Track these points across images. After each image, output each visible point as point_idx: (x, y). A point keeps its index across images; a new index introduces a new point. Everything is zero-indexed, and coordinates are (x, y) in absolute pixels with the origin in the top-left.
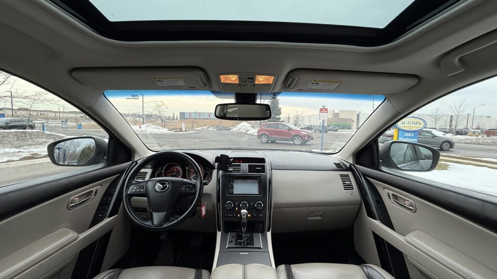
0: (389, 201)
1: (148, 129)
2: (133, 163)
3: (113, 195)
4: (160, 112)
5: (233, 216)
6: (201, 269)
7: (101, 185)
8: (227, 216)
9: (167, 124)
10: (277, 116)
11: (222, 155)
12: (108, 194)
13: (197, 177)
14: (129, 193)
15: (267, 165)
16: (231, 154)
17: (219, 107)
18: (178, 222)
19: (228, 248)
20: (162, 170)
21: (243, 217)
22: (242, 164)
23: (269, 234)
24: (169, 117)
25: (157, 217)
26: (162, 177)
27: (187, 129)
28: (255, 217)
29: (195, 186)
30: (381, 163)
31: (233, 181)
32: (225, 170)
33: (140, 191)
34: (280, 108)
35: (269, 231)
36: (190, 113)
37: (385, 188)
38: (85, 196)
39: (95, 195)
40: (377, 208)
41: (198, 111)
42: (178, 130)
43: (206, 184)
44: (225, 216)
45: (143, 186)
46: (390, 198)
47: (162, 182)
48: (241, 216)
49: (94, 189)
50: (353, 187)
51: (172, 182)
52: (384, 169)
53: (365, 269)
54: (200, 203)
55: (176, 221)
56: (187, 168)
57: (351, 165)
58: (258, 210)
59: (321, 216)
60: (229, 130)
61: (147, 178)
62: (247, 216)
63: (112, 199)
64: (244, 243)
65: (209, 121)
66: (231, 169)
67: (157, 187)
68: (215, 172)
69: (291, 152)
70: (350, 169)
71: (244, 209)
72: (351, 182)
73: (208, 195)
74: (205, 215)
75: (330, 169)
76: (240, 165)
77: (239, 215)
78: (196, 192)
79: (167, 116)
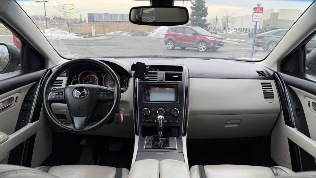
0: (308, 109)
1: (53, 35)
2: (48, 70)
3: (32, 102)
4: (65, 13)
5: (150, 122)
6: (121, 168)
7: (20, 92)
8: (144, 122)
9: (74, 28)
10: (203, 18)
11: (138, 63)
12: (27, 101)
13: (115, 84)
14: (49, 99)
15: (185, 73)
16: (148, 62)
17: (133, 10)
18: (98, 126)
19: (146, 148)
20: (78, 78)
21: (159, 122)
22: (158, 72)
23: (184, 139)
24: (76, 19)
25: (78, 122)
26: (79, 84)
27: (97, 34)
28: (171, 122)
29: (112, 93)
30: (307, 70)
31: (150, 89)
32: (142, 78)
33: (59, 97)
34: (207, 8)
35: (184, 135)
36: (100, 14)
37: (306, 97)
38: (7, 103)
39: (16, 101)
40: (297, 116)
41: (110, 13)
42: (87, 36)
43: (123, 91)
44: (142, 122)
45: (62, 92)
46: (310, 107)
47: (80, 89)
48: (157, 121)
49: (14, 96)
50: (273, 96)
51: (90, 89)
52: (308, 76)
53: (274, 170)
54: (118, 110)
55: (96, 124)
56: (103, 76)
57: (275, 72)
58: (174, 116)
59: (238, 124)
60: (146, 35)
61: (64, 85)
62: (163, 121)
63: (32, 106)
64: (160, 145)
65: (122, 24)
66: (147, 77)
67: (75, 93)
68: (131, 80)
69: (211, 60)
70: (273, 77)
71: (161, 115)
72: (272, 90)
73: (126, 103)
74: (123, 120)
75: (251, 77)
76: (157, 73)
77: (156, 121)
78: (114, 98)
79: (74, 18)
